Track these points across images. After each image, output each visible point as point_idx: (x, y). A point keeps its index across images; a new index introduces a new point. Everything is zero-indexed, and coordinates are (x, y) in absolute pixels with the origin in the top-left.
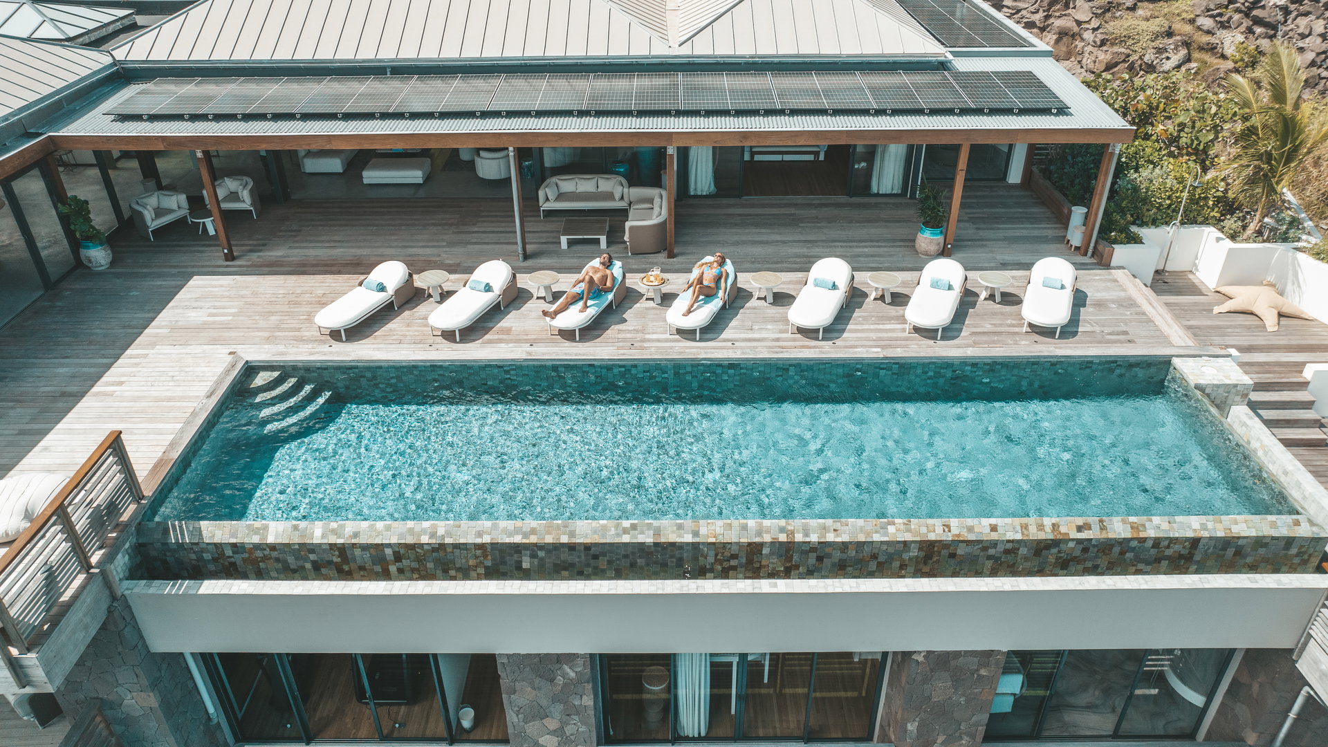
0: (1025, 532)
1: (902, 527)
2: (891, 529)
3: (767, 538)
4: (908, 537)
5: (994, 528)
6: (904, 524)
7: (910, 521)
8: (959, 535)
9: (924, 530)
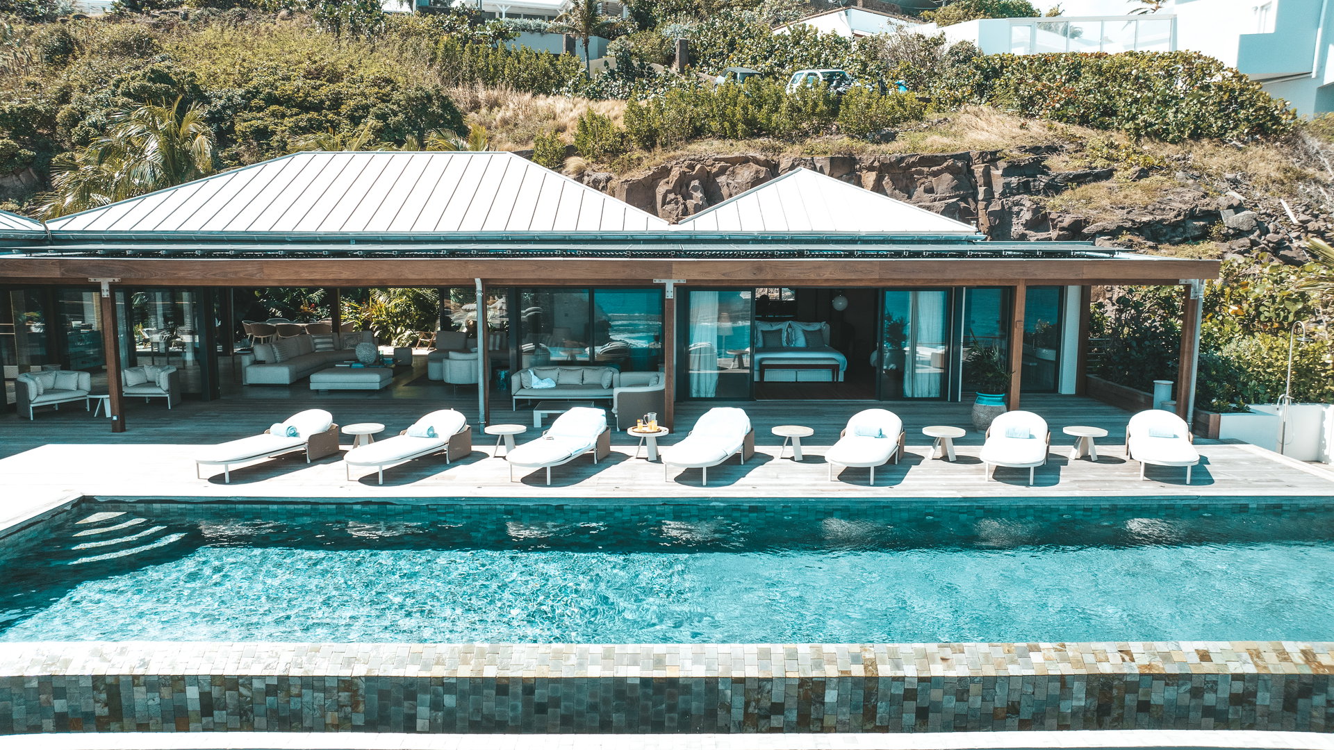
0: (1260, 663)
1: (1053, 654)
2: (1036, 657)
3: (832, 671)
4: (1066, 669)
5: (1205, 656)
6: (1056, 650)
7: (1064, 646)
8: (1149, 666)
9: (1089, 659)
